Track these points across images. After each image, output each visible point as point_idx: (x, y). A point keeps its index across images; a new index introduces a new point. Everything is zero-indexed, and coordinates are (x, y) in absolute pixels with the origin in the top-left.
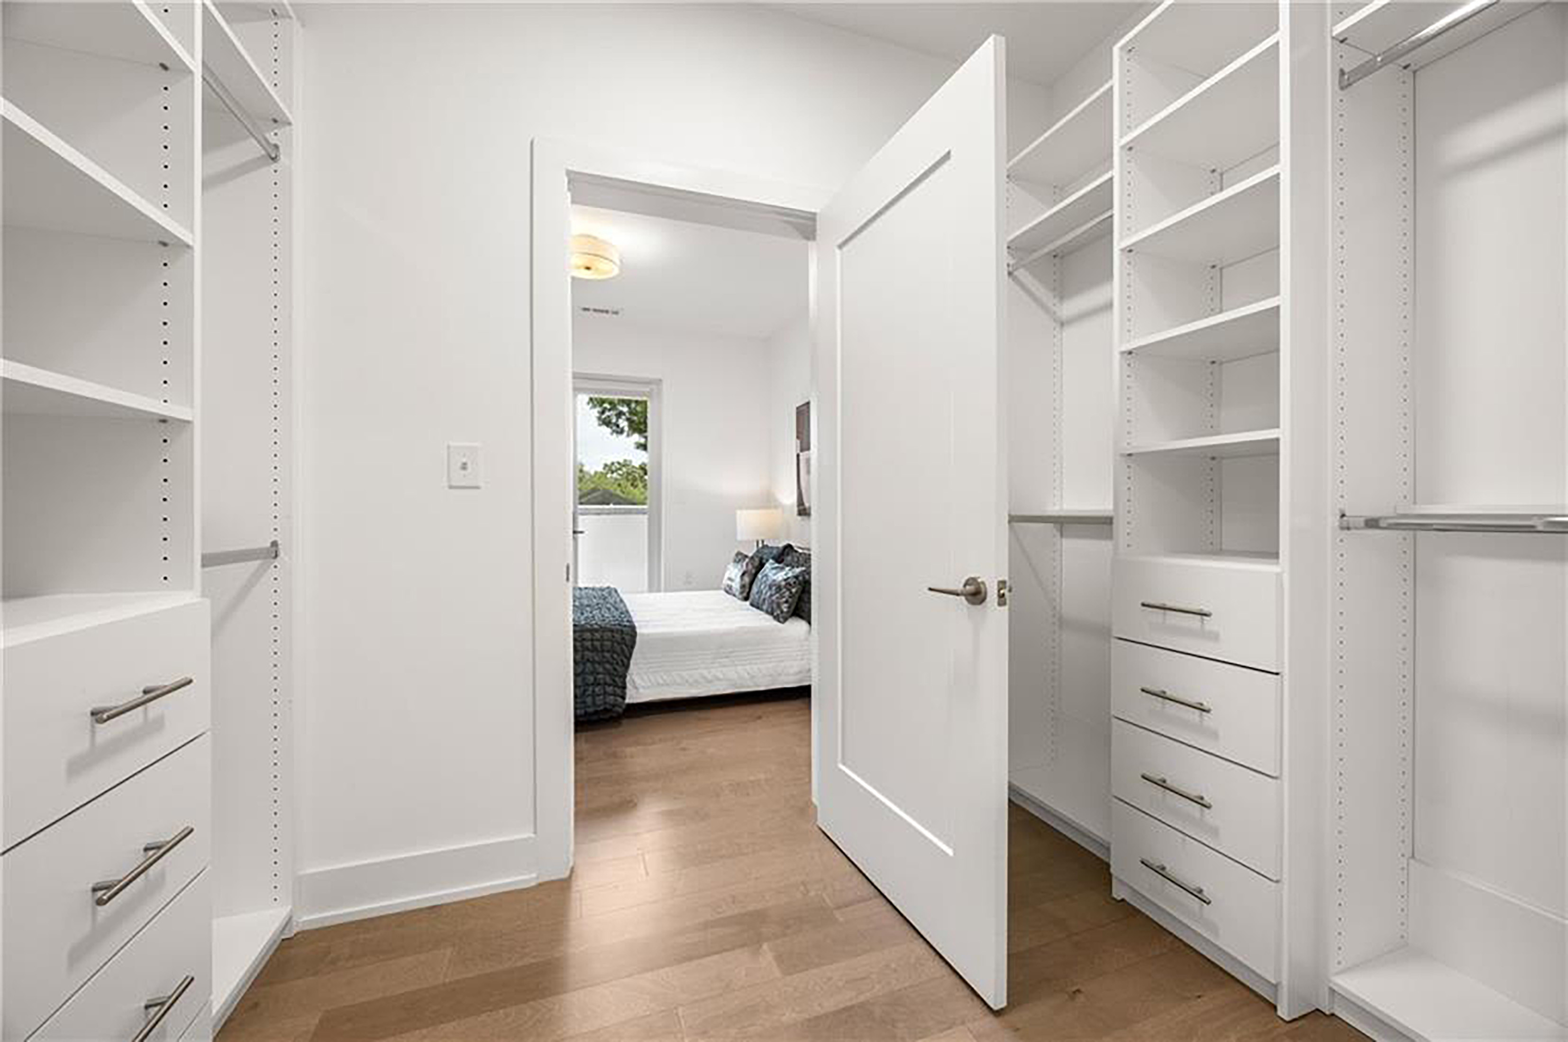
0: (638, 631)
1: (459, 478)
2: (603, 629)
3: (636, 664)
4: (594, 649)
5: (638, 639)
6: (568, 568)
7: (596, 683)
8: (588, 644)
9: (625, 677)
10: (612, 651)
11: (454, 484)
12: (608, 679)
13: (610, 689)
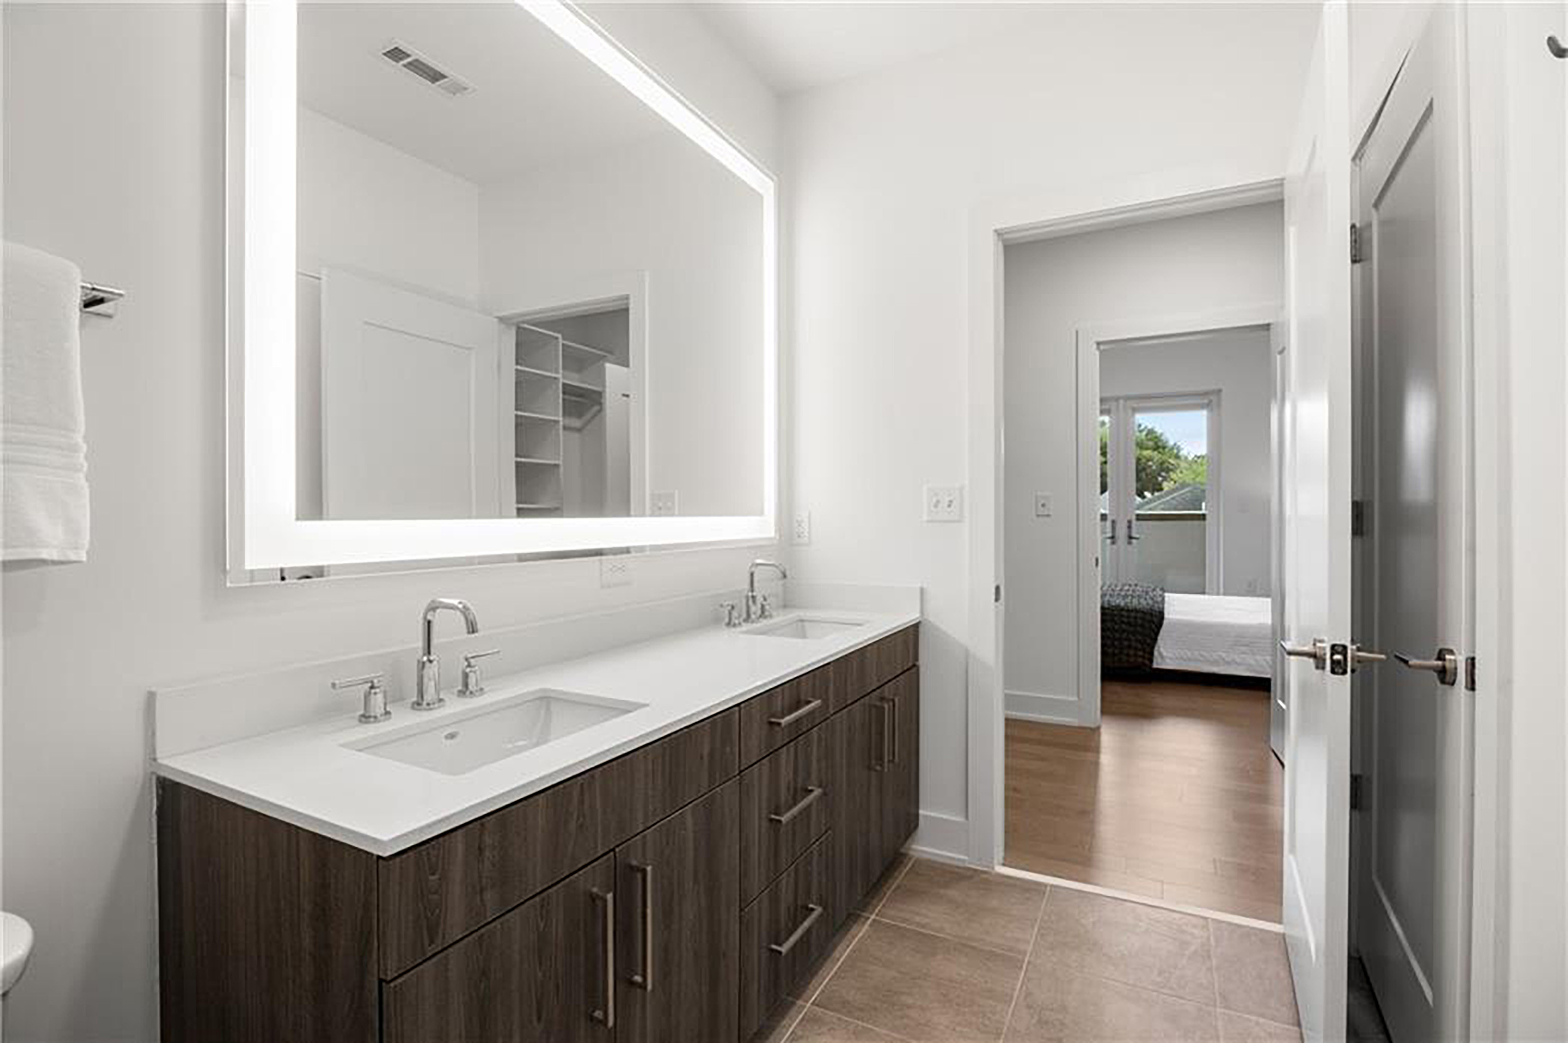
0: (1166, 616)
1: (1041, 511)
2: (1136, 611)
3: (1162, 639)
4: (1129, 624)
5: (1165, 622)
6: (1097, 560)
7: (1129, 647)
8: (1125, 620)
9: (1153, 647)
10: (1142, 626)
11: (1040, 513)
12: (1139, 646)
13: (1141, 653)
